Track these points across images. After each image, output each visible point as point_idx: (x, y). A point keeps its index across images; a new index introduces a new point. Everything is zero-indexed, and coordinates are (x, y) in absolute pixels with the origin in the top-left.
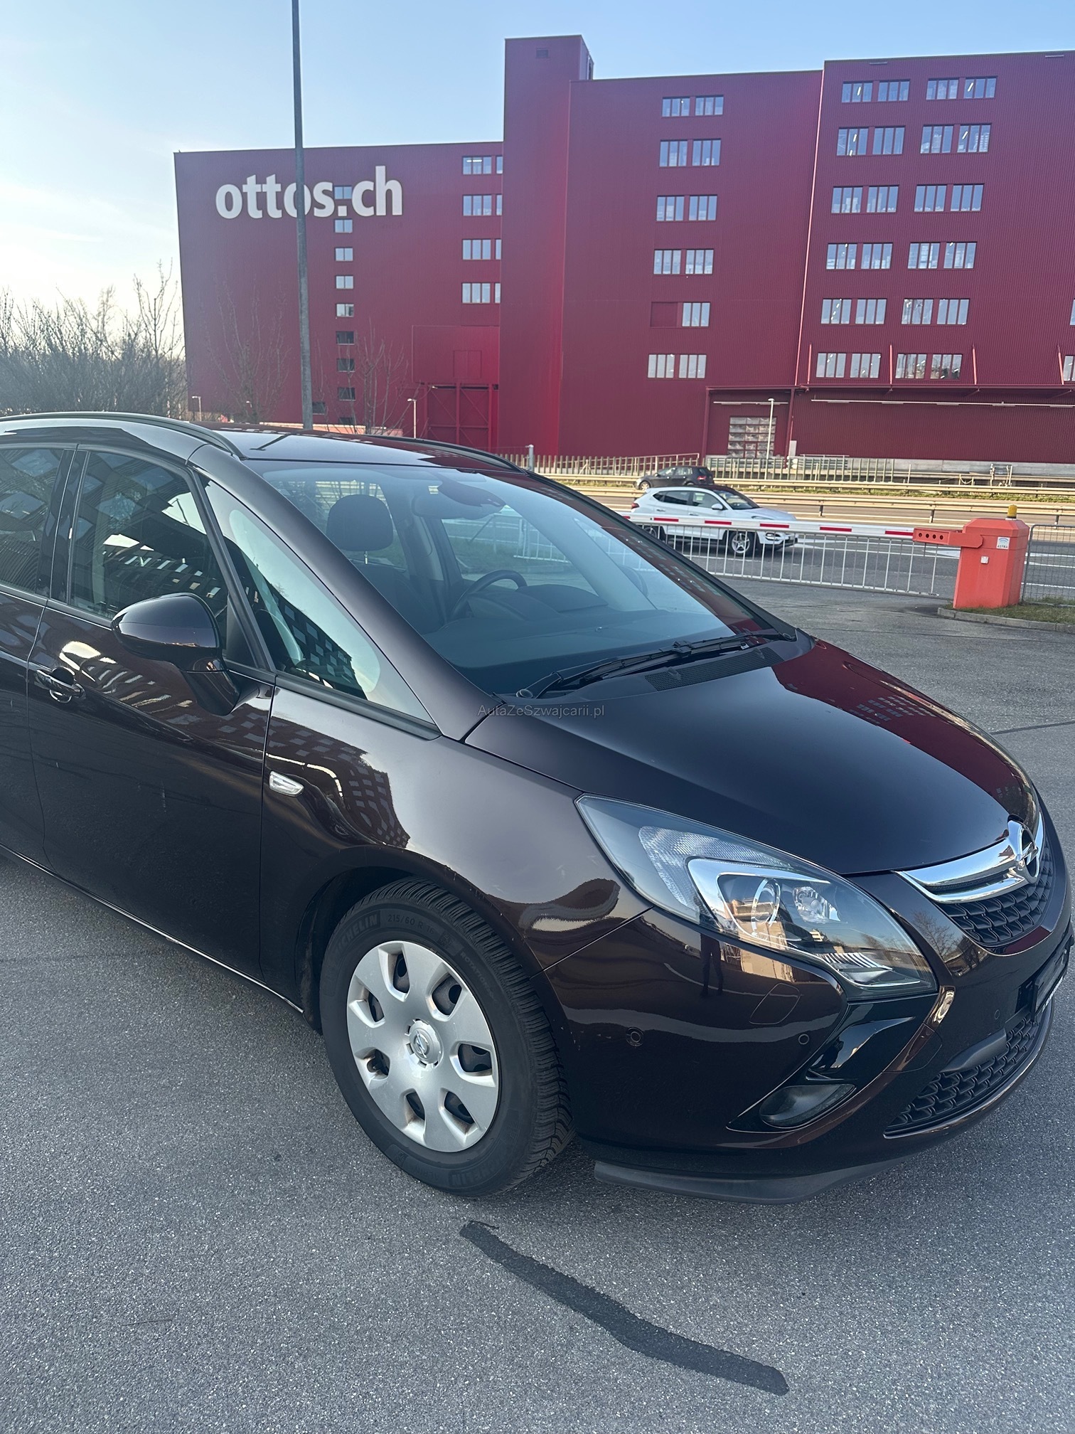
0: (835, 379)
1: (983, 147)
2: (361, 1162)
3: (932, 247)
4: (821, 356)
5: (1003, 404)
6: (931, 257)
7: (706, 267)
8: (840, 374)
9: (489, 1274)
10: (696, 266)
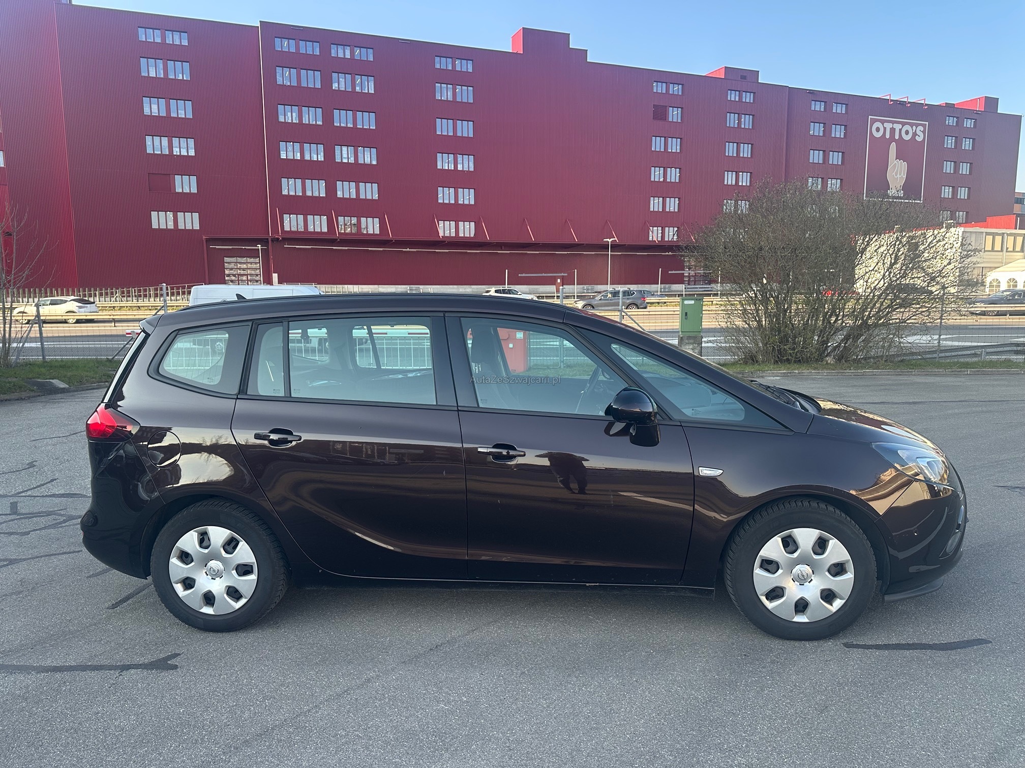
0: (297, 232)
1: (371, 90)
3: (349, 149)
4: (286, 217)
5: (408, 249)
6: (349, 155)
7: (189, 151)
8: (301, 229)
9: (877, 653)
10: (181, 150)
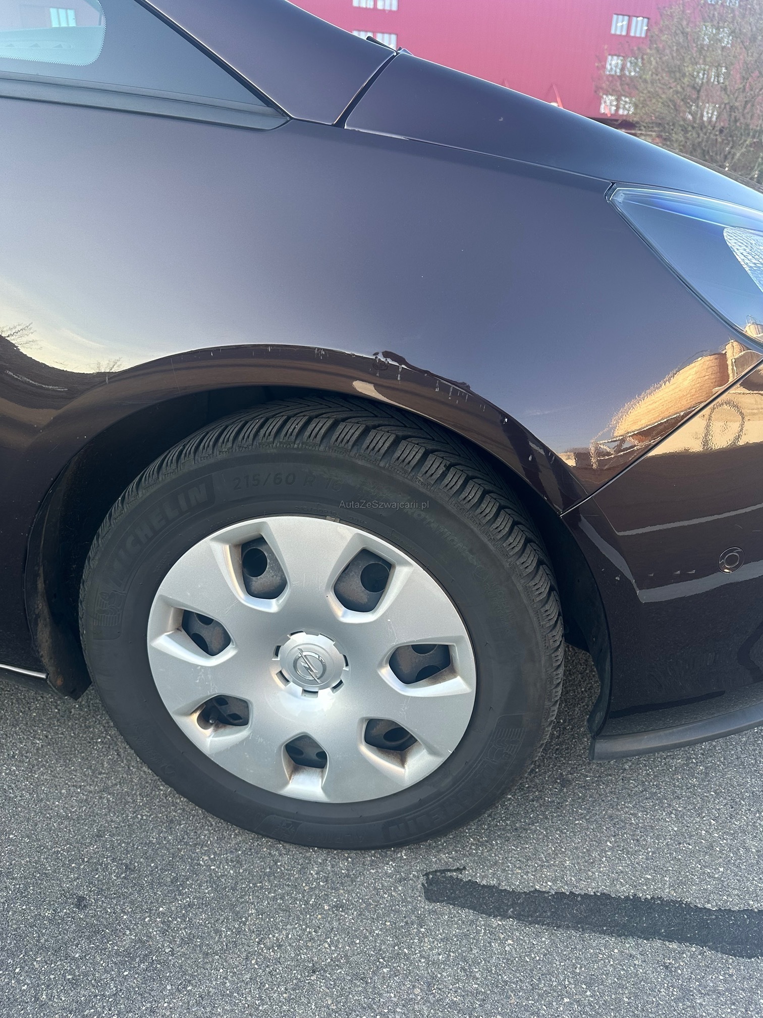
2: (215, 853)
9: (510, 942)
